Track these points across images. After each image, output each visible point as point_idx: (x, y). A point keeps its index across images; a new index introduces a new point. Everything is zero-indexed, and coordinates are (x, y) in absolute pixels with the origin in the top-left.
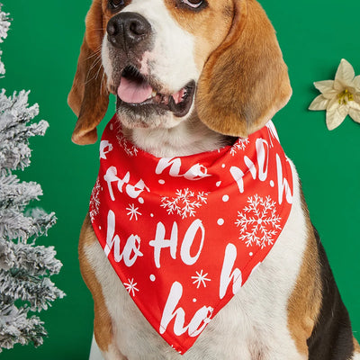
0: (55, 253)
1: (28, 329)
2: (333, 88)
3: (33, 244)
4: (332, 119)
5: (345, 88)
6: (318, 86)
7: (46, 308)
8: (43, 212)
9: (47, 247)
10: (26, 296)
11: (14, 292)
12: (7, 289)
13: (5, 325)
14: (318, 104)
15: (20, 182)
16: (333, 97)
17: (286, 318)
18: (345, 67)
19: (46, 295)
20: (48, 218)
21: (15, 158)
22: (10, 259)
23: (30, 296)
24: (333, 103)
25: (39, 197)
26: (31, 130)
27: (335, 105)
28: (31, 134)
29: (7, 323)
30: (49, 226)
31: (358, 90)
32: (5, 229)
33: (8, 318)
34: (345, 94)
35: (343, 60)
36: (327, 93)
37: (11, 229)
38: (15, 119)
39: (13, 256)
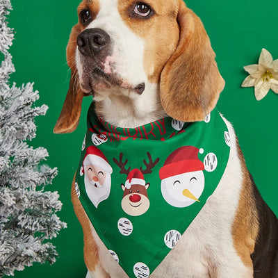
0: (58, 196)
1: (42, 252)
2: (258, 70)
3: (42, 190)
4: (259, 93)
5: (266, 69)
6: (247, 69)
7: (55, 236)
8: (47, 167)
9: (52, 192)
10: (40, 228)
11: (32, 226)
12: (26, 224)
13: (25, 250)
14: (248, 83)
15: (29, 147)
16: (259, 76)
17: (232, 240)
18: (265, 54)
19: (54, 226)
20: (52, 171)
21: (25, 132)
22: (24, 202)
23: (42, 228)
24: (258, 81)
25: (46, 157)
26: (36, 111)
27: (261, 82)
28: (36, 114)
29: (27, 248)
30: (52, 177)
31: (275, 71)
32: (20, 182)
33: (27, 245)
34: (267, 74)
35: (263, 49)
36: (254, 74)
37: (24, 181)
38: (23, 103)
39: (26, 200)
